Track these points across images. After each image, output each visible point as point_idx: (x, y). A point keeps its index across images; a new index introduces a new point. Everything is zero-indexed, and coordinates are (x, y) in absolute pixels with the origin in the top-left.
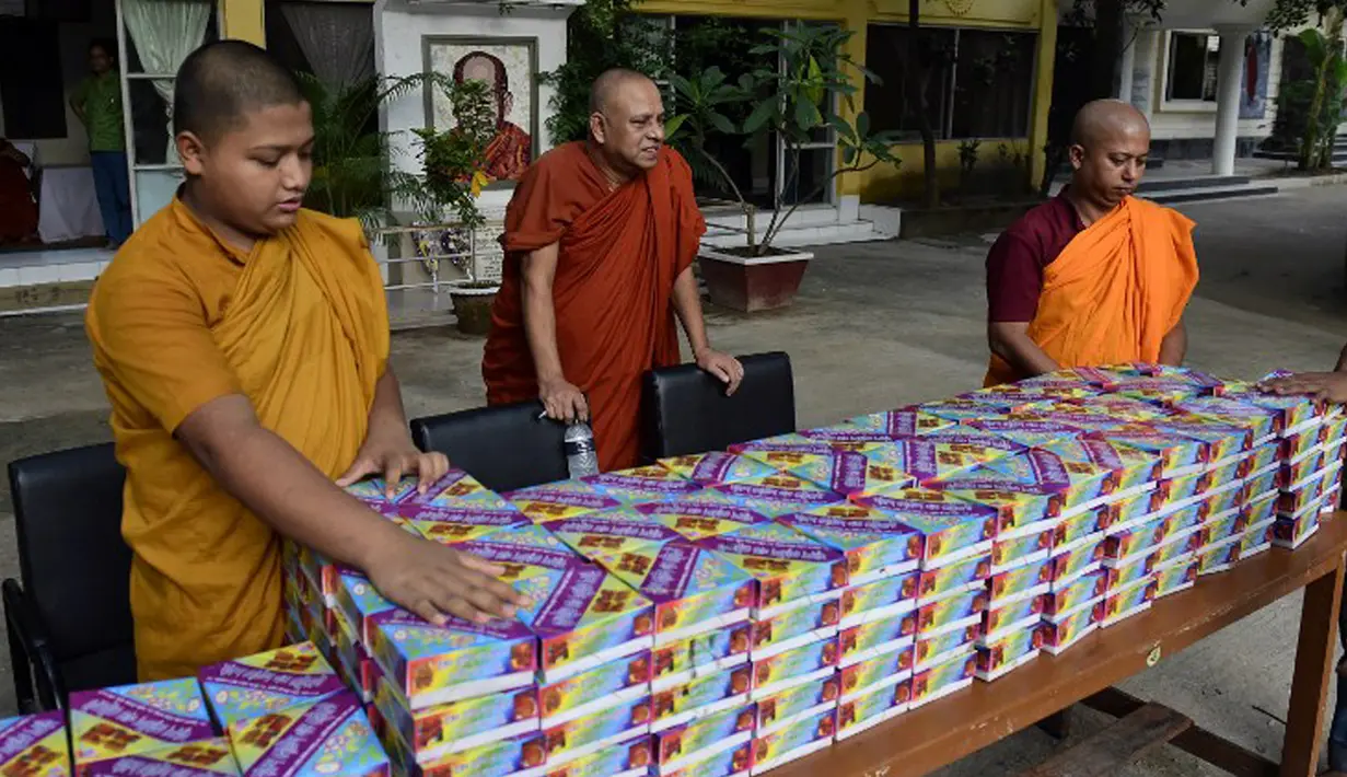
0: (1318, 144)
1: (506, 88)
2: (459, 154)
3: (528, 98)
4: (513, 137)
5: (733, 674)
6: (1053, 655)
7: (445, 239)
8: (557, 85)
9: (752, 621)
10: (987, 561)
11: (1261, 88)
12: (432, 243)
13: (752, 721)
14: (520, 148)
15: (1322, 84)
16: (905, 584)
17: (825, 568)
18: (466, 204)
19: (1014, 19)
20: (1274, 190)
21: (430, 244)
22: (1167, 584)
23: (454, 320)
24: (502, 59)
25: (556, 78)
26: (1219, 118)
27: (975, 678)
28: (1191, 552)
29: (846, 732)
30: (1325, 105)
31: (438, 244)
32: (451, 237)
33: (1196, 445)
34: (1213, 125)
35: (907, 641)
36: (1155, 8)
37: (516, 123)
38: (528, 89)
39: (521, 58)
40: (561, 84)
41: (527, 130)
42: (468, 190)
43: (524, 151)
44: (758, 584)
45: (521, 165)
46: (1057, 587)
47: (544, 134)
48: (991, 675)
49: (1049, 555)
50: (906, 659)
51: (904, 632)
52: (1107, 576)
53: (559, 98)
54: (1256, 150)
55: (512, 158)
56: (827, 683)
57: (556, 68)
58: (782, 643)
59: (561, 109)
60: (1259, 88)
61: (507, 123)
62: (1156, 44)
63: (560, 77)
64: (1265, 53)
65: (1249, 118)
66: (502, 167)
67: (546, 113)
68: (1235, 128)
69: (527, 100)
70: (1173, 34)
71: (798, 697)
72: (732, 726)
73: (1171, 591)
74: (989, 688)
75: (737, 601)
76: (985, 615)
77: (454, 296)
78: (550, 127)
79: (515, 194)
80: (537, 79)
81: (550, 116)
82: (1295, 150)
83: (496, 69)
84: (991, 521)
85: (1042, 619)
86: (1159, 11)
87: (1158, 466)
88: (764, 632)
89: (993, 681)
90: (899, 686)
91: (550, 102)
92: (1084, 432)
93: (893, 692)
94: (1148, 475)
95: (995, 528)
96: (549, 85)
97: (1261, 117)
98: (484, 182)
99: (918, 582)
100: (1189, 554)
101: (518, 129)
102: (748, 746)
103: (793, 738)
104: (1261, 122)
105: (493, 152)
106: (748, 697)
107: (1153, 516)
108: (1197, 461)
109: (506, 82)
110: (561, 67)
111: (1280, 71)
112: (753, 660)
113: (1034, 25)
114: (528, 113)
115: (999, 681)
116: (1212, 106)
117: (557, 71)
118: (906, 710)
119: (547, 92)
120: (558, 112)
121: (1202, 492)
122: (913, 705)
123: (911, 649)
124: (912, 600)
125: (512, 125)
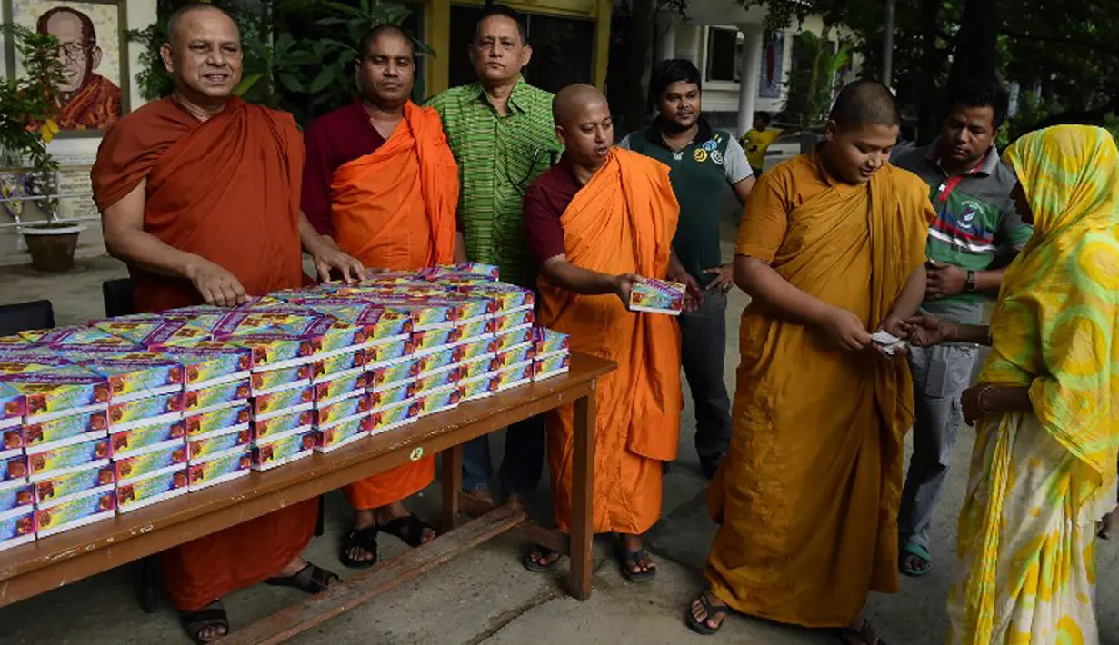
0: (814, 119)
1: (94, 42)
2: (28, 101)
3: (118, 52)
4: (103, 88)
5: (9, 463)
6: (322, 453)
7: (29, 184)
8: (148, 43)
9: (24, 426)
10: (245, 386)
11: (777, 75)
12: (14, 187)
13: (32, 497)
14: (110, 99)
15: (816, 73)
16: (169, 401)
17: (88, 389)
18: (39, 150)
19: (577, 9)
20: (779, 153)
21: (13, 188)
22: (432, 407)
23: (28, 259)
24: (89, 16)
25: (146, 36)
26: (741, 95)
27: (252, 470)
28: (454, 383)
29: (127, 507)
30: (818, 90)
31: (22, 188)
32: (36, 182)
33: (444, 309)
34: (736, 101)
35: (179, 442)
36: (681, 8)
37: (104, 76)
38: (117, 44)
39: (109, 15)
40: (151, 42)
41: (117, 83)
42: (40, 137)
43: (113, 102)
44: (25, 398)
45: (110, 114)
46: (320, 405)
47: (134, 87)
48: (263, 468)
49: (311, 383)
50: (180, 455)
51: (173, 435)
52: (369, 400)
53: (149, 54)
54: (774, 122)
55: (102, 109)
56: (102, 471)
57: (146, 26)
58: (52, 442)
59: (152, 65)
60: (775, 73)
61: (96, 76)
62: (697, 36)
63: (149, 35)
64: (779, 47)
65: (767, 97)
66: (91, 116)
67: (136, 68)
68: (753, 104)
69: (116, 55)
70: (710, 29)
71: (76, 479)
72: (13, 501)
73: (436, 411)
74: (263, 476)
75: (8, 412)
76: (253, 424)
77: (27, 237)
78: (140, 80)
79: (102, 142)
80: (126, 36)
81: (141, 71)
82: (798, 122)
83: (83, 24)
84: (246, 358)
85: (312, 428)
86: (684, 10)
87: (409, 322)
88: (36, 432)
89: (264, 471)
90: (176, 475)
91: (140, 57)
92: (373, 303)
93: (171, 478)
94: (400, 329)
95: (249, 362)
96: (139, 41)
97: (777, 97)
98: (55, 129)
99: (181, 400)
100: (451, 385)
101: (108, 81)
102: (31, 516)
103: (75, 510)
104: (776, 101)
105: (80, 103)
106: (27, 480)
107: (407, 358)
108: (446, 320)
109: (94, 37)
110: (151, 26)
111: (790, 61)
112: (28, 453)
113: (592, 16)
114: (117, 66)
115: (273, 471)
116: (736, 87)
117: (147, 30)
118: (186, 492)
119: (137, 49)
120: (149, 67)
121: (454, 341)
122: (192, 489)
123: (184, 448)
124: (179, 413)
125: (101, 77)
